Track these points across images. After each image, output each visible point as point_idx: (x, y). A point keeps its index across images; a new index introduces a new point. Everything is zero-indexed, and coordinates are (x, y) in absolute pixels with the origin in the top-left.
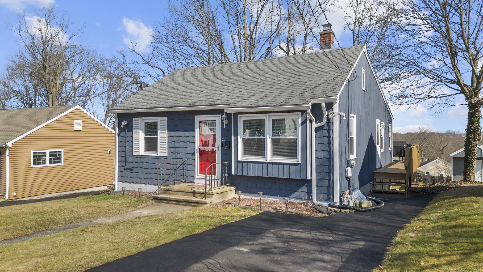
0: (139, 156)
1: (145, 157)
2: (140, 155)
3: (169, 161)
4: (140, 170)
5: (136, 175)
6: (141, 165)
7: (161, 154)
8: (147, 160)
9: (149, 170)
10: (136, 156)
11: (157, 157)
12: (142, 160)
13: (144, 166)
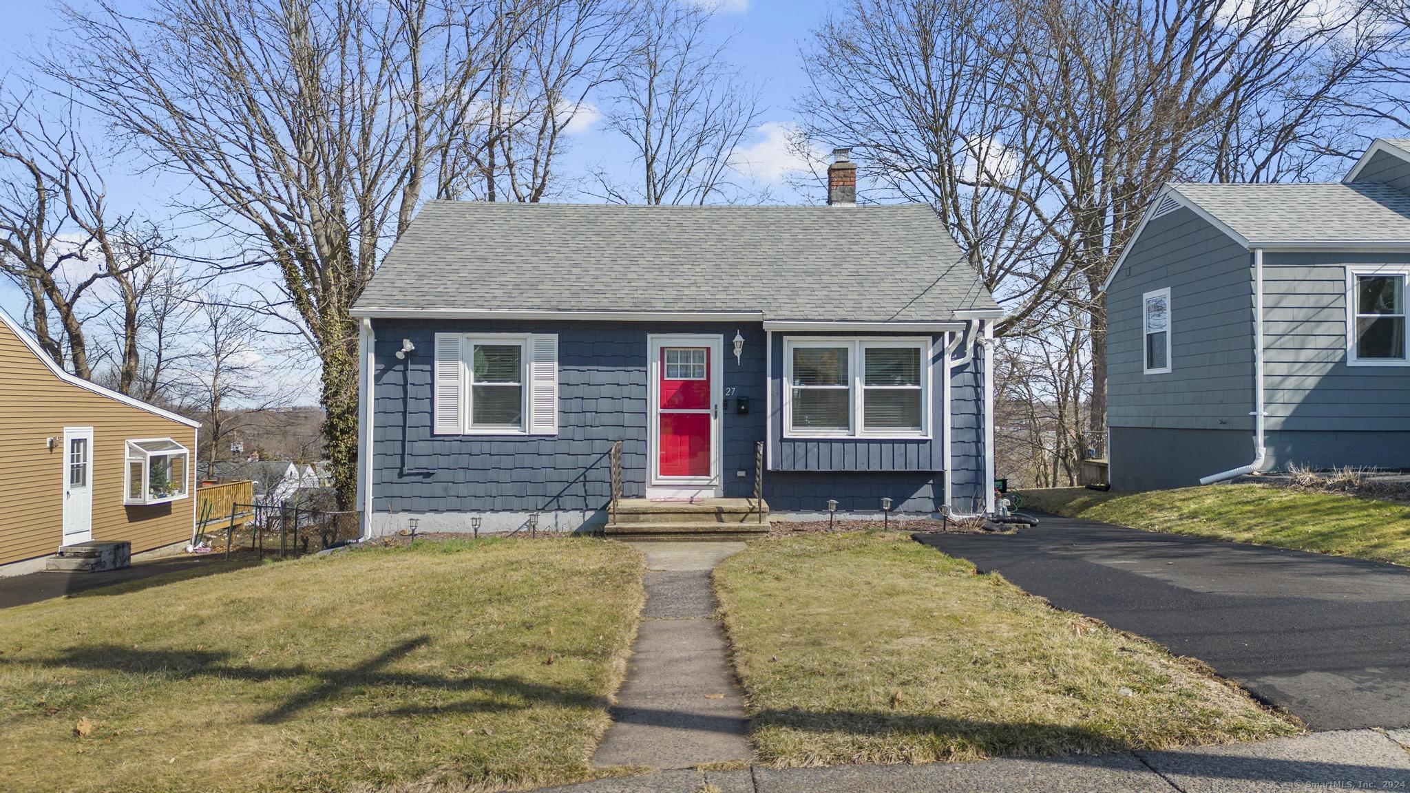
0: (456, 438)
1: (479, 438)
2: (458, 435)
3: (563, 447)
4: (460, 476)
5: (446, 489)
6: (465, 461)
7: (536, 430)
8: (486, 447)
9: (492, 474)
10: (446, 439)
11: (522, 439)
12: (465, 448)
13: (476, 462)
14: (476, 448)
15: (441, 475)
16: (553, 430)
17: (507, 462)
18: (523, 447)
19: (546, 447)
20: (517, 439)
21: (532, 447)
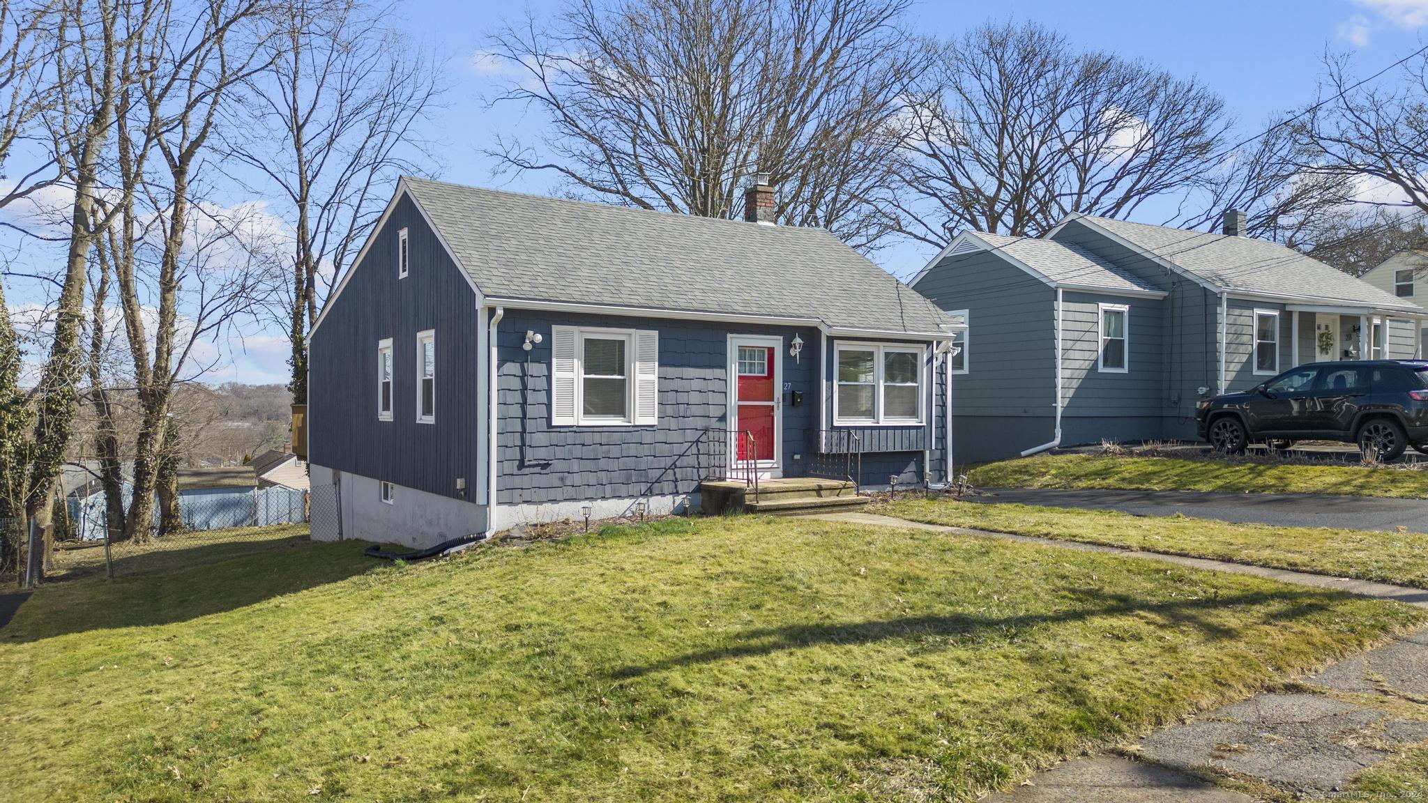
0: (570, 429)
1: (591, 429)
2: (572, 426)
3: (660, 436)
4: (575, 466)
5: (562, 479)
6: (578, 452)
7: (640, 421)
8: (597, 438)
9: (603, 463)
10: (562, 430)
11: (628, 429)
12: (580, 438)
13: (587, 453)
14: (587, 438)
15: (558, 465)
16: (653, 421)
17: (615, 451)
18: (628, 437)
19: (648, 437)
20: (624, 429)
21: (635, 437)
